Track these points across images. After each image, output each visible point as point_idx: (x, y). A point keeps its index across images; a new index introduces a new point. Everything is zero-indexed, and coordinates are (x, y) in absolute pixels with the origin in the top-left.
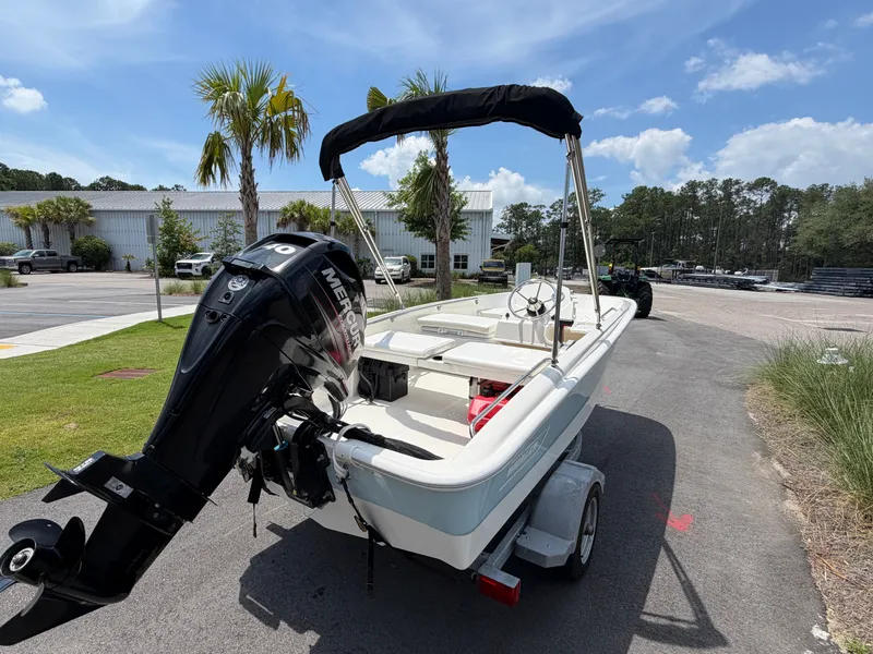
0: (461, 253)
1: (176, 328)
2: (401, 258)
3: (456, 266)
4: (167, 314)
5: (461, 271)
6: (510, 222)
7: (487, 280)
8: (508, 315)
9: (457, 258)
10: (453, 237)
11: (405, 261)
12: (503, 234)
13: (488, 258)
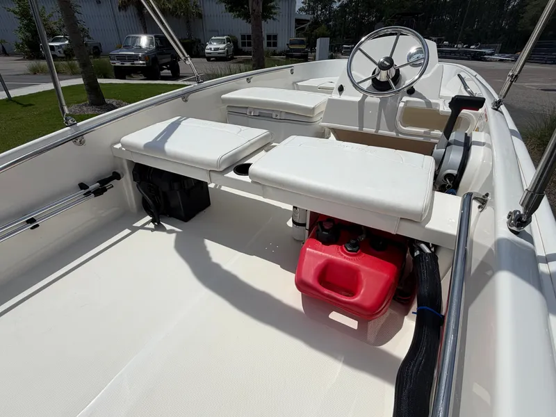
0: (271, 32)
1: (26, 106)
2: (225, 38)
3: (269, 44)
4: (14, 93)
5: (272, 48)
6: (309, 6)
7: (292, 56)
8: (341, 89)
9: (269, 37)
10: (265, 17)
11: (228, 40)
12: (304, 16)
13: (293, 37)
